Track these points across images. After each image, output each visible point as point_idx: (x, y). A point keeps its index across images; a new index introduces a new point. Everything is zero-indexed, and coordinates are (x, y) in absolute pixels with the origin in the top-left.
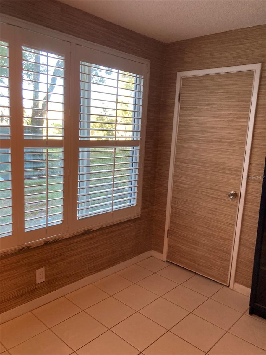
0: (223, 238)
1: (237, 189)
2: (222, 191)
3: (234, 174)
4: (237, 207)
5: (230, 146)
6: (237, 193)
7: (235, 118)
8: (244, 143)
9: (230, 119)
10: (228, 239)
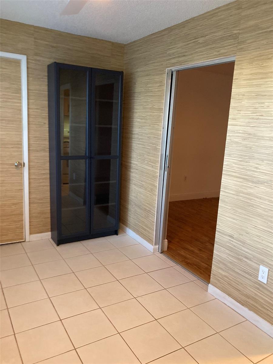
0: (14, 204)
1: (20, 160)
2: (7, 164)
3: (16, 147)
4: (22, 174)
5: (8, 123)
6: (21, 162)
7: (9, 99)
8: (20, 121)
9: (5, 100)
10: (19, 203)
